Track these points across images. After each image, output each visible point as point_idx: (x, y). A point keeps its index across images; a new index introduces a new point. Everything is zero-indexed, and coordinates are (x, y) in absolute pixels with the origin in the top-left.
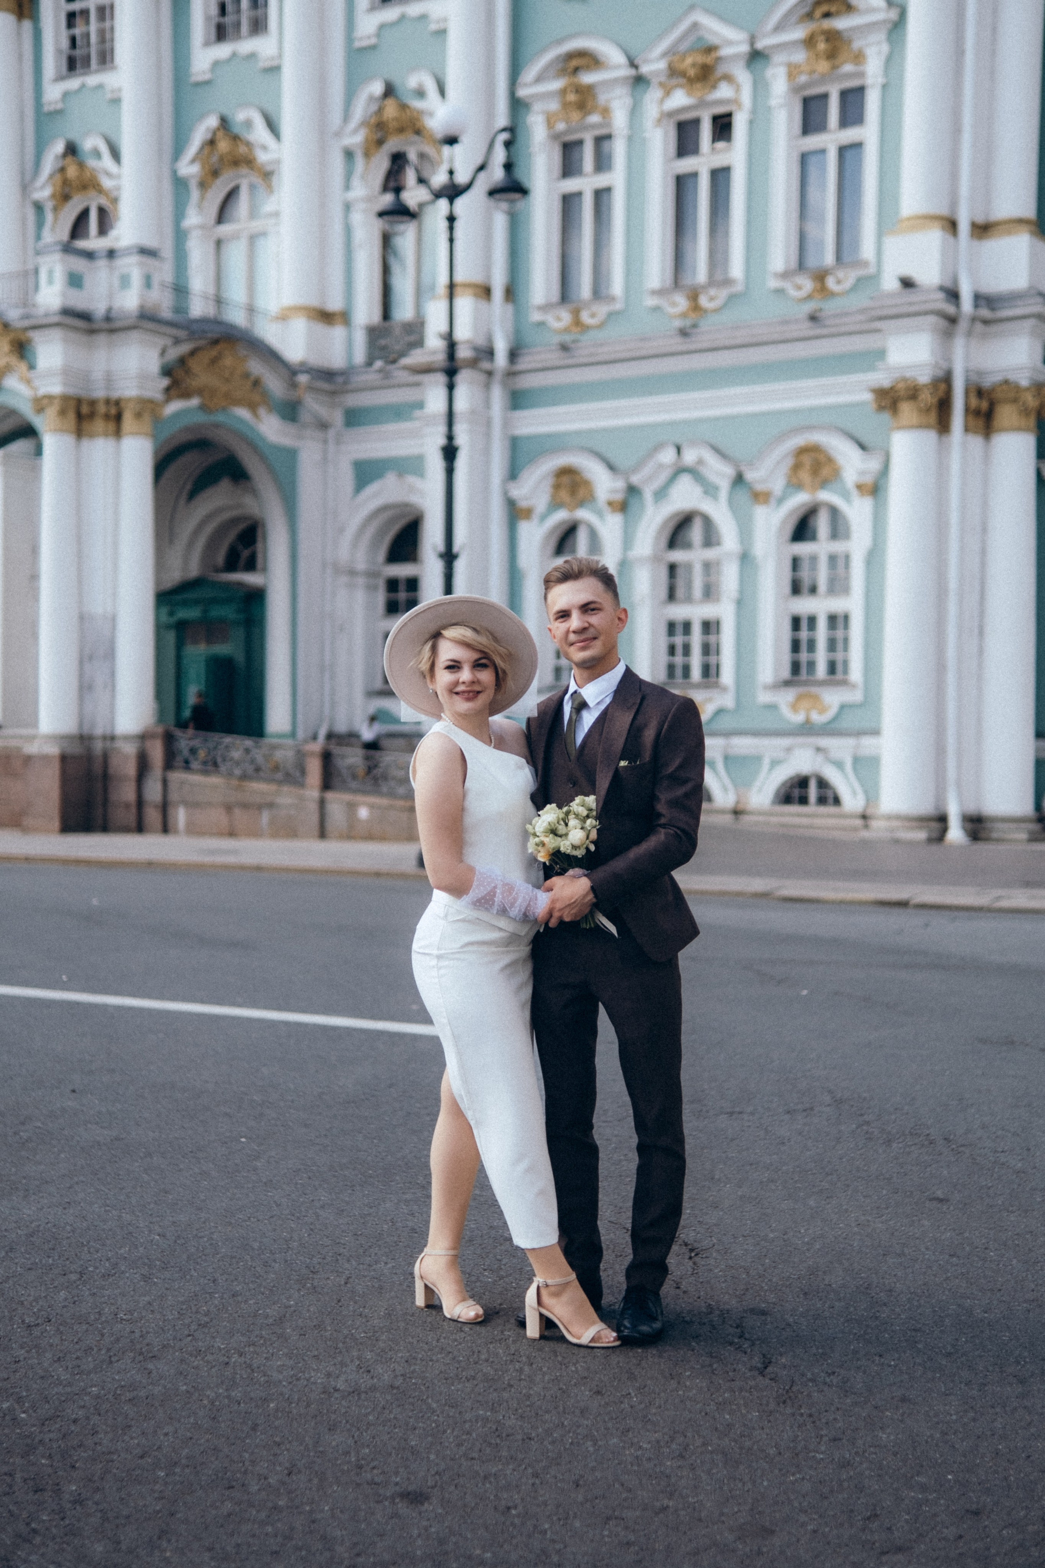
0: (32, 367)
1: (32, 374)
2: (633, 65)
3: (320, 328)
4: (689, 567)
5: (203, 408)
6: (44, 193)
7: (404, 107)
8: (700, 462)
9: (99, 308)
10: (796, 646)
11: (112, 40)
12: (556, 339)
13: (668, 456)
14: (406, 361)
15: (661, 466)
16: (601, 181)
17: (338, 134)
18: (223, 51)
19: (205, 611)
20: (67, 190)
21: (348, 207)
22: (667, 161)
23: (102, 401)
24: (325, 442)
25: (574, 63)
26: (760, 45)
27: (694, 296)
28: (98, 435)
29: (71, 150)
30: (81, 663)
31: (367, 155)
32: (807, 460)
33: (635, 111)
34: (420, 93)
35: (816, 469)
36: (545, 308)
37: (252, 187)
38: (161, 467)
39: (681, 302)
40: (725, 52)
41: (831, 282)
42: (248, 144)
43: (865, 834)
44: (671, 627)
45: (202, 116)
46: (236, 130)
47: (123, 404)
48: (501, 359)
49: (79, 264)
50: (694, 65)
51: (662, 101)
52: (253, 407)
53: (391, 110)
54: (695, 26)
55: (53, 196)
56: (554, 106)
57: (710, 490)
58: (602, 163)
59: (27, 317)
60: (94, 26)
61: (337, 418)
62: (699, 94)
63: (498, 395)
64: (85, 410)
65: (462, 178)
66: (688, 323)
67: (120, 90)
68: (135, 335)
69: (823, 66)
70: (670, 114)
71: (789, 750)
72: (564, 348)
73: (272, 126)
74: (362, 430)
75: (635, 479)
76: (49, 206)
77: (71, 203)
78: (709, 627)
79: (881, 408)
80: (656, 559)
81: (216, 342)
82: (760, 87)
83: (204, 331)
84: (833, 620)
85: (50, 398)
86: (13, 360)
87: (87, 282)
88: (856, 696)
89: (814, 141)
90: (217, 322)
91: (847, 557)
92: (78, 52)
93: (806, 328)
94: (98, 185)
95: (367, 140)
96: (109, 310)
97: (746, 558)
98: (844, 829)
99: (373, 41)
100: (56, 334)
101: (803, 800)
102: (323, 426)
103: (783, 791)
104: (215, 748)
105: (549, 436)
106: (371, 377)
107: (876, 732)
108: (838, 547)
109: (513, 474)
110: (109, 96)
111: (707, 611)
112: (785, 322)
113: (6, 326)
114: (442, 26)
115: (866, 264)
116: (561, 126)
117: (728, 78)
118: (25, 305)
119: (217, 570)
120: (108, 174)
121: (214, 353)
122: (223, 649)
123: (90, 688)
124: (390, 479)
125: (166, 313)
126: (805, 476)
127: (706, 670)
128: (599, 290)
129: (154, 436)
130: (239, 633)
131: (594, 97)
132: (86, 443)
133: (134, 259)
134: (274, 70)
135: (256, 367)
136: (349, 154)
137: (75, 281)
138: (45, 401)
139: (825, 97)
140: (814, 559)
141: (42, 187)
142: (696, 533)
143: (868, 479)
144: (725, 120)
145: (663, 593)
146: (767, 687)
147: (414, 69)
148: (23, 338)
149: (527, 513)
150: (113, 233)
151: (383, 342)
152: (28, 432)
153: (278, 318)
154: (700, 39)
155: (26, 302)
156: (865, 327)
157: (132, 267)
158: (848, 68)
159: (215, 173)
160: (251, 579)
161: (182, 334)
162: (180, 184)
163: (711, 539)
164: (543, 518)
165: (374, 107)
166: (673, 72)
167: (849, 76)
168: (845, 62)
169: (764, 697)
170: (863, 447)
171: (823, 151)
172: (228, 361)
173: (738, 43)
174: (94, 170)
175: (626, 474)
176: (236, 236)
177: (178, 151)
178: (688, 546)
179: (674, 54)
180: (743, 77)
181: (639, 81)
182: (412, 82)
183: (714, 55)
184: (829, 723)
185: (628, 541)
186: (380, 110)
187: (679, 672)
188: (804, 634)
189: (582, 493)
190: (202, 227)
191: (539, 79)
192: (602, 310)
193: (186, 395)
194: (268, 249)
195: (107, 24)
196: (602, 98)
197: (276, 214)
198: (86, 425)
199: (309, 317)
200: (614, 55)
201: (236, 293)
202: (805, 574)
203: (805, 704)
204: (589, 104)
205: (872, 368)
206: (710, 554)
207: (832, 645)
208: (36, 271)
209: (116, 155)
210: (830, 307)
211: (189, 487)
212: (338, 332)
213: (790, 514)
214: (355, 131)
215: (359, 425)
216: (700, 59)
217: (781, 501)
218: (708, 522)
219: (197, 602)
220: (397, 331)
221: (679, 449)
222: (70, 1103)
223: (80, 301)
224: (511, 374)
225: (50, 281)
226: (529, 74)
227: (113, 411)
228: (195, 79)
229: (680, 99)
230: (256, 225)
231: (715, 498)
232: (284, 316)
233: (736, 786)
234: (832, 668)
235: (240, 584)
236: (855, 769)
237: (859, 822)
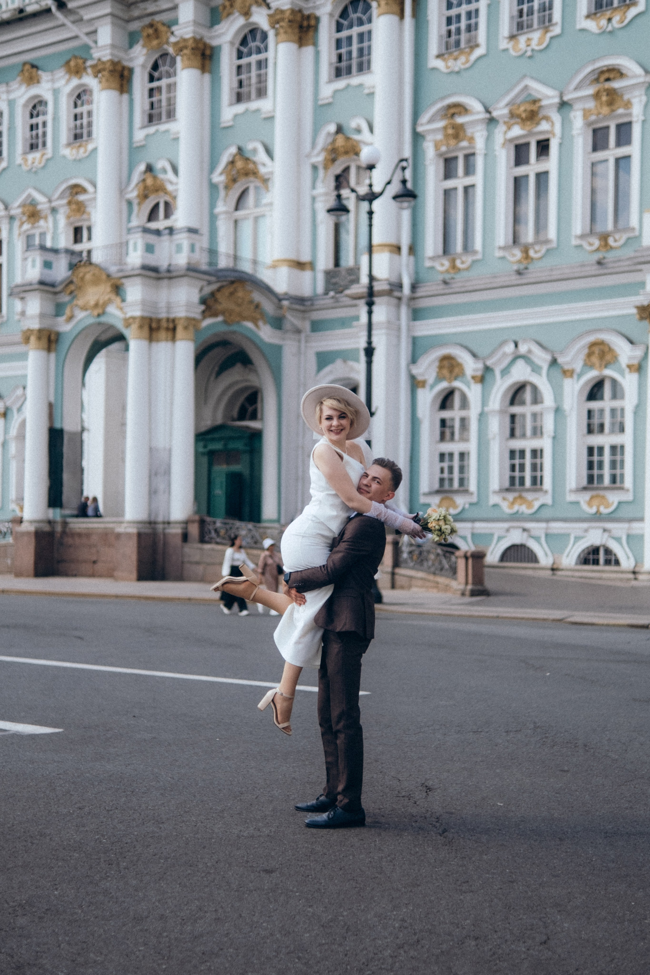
0: (123, 300)
1: (123, 305)
2: (488, 111)
3: (296, 272)
4: (523, 416)
5: (225, 322)
6: (133, 194)
7: (348, 139)
8: (530, 351)
9: (163, 264)
10: (590, 465)
11: (175, 104)
12: (441, 277)
13: (510, 348)
14: (348, 292)
15: (505, 355)
16: (468, 181)
17: (308, 156)
18: (240, 108)
19: (225, 445)
20: (146, 192)
21: (314, 199)
22: (508, 168)
23: (164, 320)
24: (299, 341)
25: (452, 111)
26: (565, 98)
27: (526, 250)
28: (161, 340)
29: (150, 169)
30: (150, 477)
31: (326, 168)
32: (596, 350)
33: (489, 139)
34: (358, 131)
35: (602, 355)
36: (432, 259)
37: (256, 188)
38: (199, 359)
39: (518, 254)
40: (544, 103)
41: (611, 241)
42: (254, 163)
43: (634, 583)
44: (512, 453)
45: (227, 148)
46: (248, 155)
47: (177, 322)
48: (406, 290)
49: (152, 238)
50: (525, 111)
51: (505, 133)
52: (255, 321)
53: (340, 141)
54: (526, 87)
55: (138, 196)
56: (439, 137)
57: (536, 369)
58: (469, 170)
59: (121, 271)
60: (164, 96)
61: (307, 326)
62: (528, 128)
63: (404, 311)
64: (154, 325)
65: (377, 189)
66: (522, 267)
67: (178, 133)
68: (185, 280)
69: (605, 110)
70: (511, 140)
71: (586, 530)
72: (445, 282)
73: (269, 152)
74: (320, 333)
75: (489, 363)
76: (135, 202)
77: (147, 201)
78: (536, 453)
79: (642, 318)
80: (502, 412)
81: (232, 282)
82: (566, 123)
83: (226, 277)
84: (613, 448)
85: (134, 318)
86: (113, 296)
87: (157, 249)
88: (629, 497)
89: (600, 155)
90: (234, 270)
91: (622, 410)
92: (154, 112)
93: (595, 270)
94: (165, 189)
95: (325, 159)
96: (170, 265)
97: (558, 410)
98: (621, 580)
99: (331, 100)
100: (138, 281)
101: (596, 562)
102: (298, 331)
103: (582, 556)
104: (231, 528)
105: (436, 336)
106: (328, 301)
107: (641, 519)
108: (616, 404)
109: (414, 360)
110: (172, 136)
111: (535, 443)
112: (583, 266)
113: (109, 276)
114: (372, 90)
115: (633, 229)
116: (444, 149)
117: (547, 118)
118: (120, 264)
119: (234, 420)
120: (171, 183)
121: (232, 289)
122: (236, 468)
123: (155, 492)
124: (339, 363)
125: (204, 267)
126: (595, 359)
127: (534, 480)
128: (467, 247)
129: (195, 341)
130: (246, 458)
131: (464, 131)
132: (154, 345)
133: (185, 235)
134: (271, 119)
135: (257, 297)
136: (315, 168)
137: (149, 248)
138: (131, 320)
139: (608, 128)
140: (602, 411)
141: (132, 191)
142: (528, 395)
143: (635, 362)
144: (545, 143)
145: (508, 432)
146: (571, 491)
147: (354, 116)
148: (119, 282)
149: (423, 384)
150: (173, 217)
151: (334, 280)
152: (120, 338)
153: (271, 267)
154: (530, 95)
155: (121, 262)
156: (633, 268)
157: (183, 239)
158: (621, 111)
159: (234, 181)
160: (254, 424)
161: (213, 279)
162: (213, 187)
163: (537, 399)
164: (432, 387)
165: (330, 140)
166: (512, 115)
167: (621, 116)
168: (619, 108)
169: (571, 497)
170: (631, 342)
171: (606, 161)
172: (240, 294)
173: (553, 97)
174: (162, 180)
175: (484, 359)
176: (246, 218)
177: (212, 168)
178: (523, 403)
179: (514, 104)
180: (556, 117)
181: (492, 121)
182: (353, 124)
183: (537, 105)
184: (612, 513)
185: (484, 402)
186: (334, 141)
187: (517, 481)
188: (596, 458)
189: (456, 370)
190: (226, 212)
191: (430, 121)
192: (469, 259)
193: (215, 315)
194: (265, 225)
195: (172, 95)
196: (469, 131)
197: (271, 204)
198: (154, 335)
199: (290, 266)
200: (476, 106)
201: (246, 252)
202: (596, 421)
203: (596, 502)
204: (461, 134)
205: (637, 294)
206: (537, 408)
207: (613, 464)
208: (127, 243)
209: (175, 170)
210: (610, 256)
211: (216, 369)
212: (307, 275)
213: (586, 384)
214: (318, 155)
215: (320, 331)
216: (530, 107)
217: (580, 376)
218: (535, 389)
219: (220, 439)
220: (344, 273)
221: (516, 345)
222: (132, 722)
223: (152, 261)
224: (412, 299)
225: (135, 249)
226: (424, 118)
227: (171, 325)
228: (223, 125)
229: (517, 131)
230: (258, 211)
231: (540, 374)
232: (274, 266)
233: (552, 552)
234: (614, 479)
235: (248, 428)
236: (628, 543)
237: (631, 576)
